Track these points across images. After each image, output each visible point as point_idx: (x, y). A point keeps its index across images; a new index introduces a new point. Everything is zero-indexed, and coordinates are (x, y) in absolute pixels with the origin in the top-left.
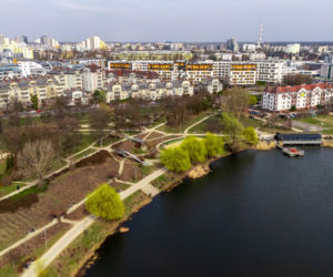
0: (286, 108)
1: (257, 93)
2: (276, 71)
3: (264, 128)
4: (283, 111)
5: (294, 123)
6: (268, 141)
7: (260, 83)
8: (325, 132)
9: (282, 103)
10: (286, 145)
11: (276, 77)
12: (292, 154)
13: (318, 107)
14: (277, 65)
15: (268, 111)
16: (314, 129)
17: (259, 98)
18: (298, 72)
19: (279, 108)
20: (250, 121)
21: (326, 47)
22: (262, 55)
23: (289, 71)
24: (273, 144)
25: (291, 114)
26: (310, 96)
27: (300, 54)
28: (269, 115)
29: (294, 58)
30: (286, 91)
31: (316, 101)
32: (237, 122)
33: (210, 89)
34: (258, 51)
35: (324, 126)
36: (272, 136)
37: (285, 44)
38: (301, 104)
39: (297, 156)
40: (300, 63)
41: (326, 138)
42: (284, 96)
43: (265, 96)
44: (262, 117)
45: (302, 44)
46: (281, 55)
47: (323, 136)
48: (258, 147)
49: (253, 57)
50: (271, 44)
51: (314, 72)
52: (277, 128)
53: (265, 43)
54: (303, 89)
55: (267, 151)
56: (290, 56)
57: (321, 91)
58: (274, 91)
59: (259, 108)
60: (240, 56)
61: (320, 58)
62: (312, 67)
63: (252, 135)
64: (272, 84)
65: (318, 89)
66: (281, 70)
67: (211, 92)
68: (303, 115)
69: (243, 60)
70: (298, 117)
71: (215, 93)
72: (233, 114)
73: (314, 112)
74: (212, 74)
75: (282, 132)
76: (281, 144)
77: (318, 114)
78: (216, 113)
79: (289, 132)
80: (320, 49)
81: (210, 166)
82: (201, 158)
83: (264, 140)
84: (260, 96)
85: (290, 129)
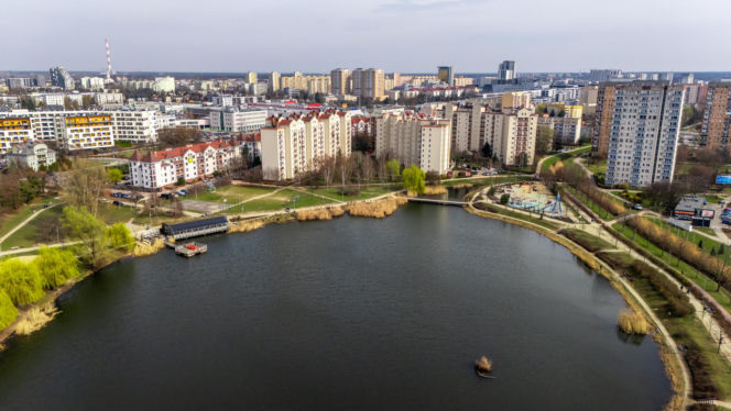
0: (170, 182)
1: (122, 162)
2: (145, 124)
3: (140, 218)
4: (167, 188)
5: (186, 203)
6: (152, 239)
7: (122, 144)
8: (230, 211)
9: (163, 175)
10: (179, 241)
11: (146, 133)
12: (190, 253)
13: (216, 174)
14: (144, 114)
15: (143, 189)
16: (215, 209)
17: (125, 170)
18: (178, 123)
19: (160, 183)
20: (117, 211)
21: (211, 83)
22: (119, 97)
23: (164, 122)
24: (160, 242)
25: (179, 190)
26: (201, 160)
27: (177, 91)
28: (147, 197)
29: (168, 99)
30: (165, 157)
31: (211, 167)
32: (93, 219)
33: (33, 162)
34: (110, 87)
35: (228, 203)
36: (155, 230)
37: (151, 76)
38: (191, 173)
39: (198, 254)
40: (179, 107)
41: (233, 220)
42: (164, 165)
43: (135, 166)
44: (135, 200)
45: (177, 76)
46: (149, 95)
47: (229, 217)
48: (137, 252)
49: (103, 98)
50: (130, 76)
51: (202, 122)
52: (162, 215)
53: (121, 75)
54: (190, 152)
55: (152, 255)
56: (162, 96)
57: (215, 151)
58: (147, 159)
59: (129, 186)
60: (78, 97)
61: (206, 99)
62: (197, 114)
63: (124, 235)
64: (141, 144)
65: (210, 149)
66: (151, 122)
67: (36, 167)
68: (197, 190)
69: (85, 108)
70: (189, 194)
71: (42, 168)
72: (84, 208)
73: (210, 184)
74: (31, 134)
75: (171, 221)
76: (172, 240)
77: (218, 185)
78: (52, 204)
79: (180, 220)
80: (204, 85)
81: (57, 303)
82: (37, 295)
83: (143, 238)
84: (127, 166)
85: (181, 215)
